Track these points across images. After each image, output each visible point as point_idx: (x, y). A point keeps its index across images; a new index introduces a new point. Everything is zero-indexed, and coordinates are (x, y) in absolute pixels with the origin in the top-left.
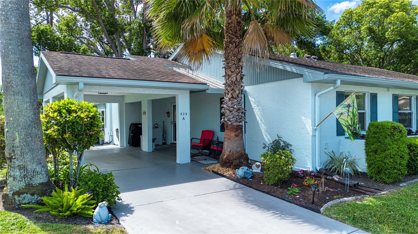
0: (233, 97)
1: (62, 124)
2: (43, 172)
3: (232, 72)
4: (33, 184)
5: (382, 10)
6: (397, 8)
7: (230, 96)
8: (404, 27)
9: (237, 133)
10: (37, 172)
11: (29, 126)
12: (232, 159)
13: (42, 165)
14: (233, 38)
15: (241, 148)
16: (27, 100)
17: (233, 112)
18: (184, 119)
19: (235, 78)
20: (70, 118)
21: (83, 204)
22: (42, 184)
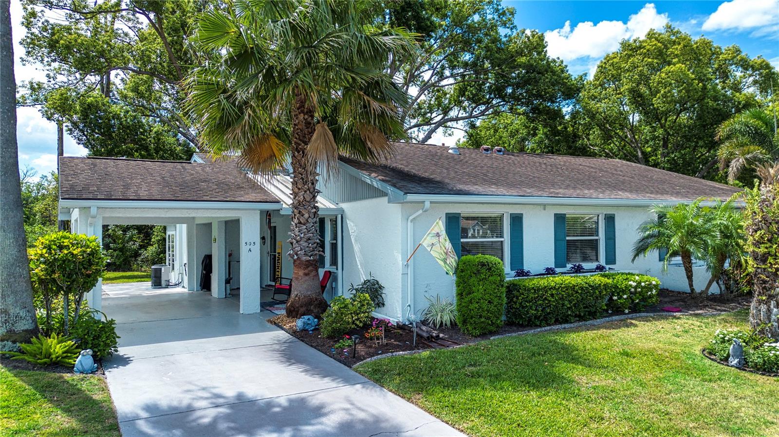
0: (300, 223)
1: (50, 262)
2: (28, 318)
3: (299, 189)
4: (16, 330)
5: (650, 60)
6: (677, 56)
7: (296, 221)
8: (683, 89)
9: (306, 271)
10: (21, 317)
11: (12, 265)
12: (297, 305)
13: (27, 309)
14: (300, 145)
15: (311, 291)
16: (11, 235)
17: (301, 242)
18: (250, 250)
19: (302, 197)
20: (60, 255)
21: (64, 353)
22: (26, 331)
